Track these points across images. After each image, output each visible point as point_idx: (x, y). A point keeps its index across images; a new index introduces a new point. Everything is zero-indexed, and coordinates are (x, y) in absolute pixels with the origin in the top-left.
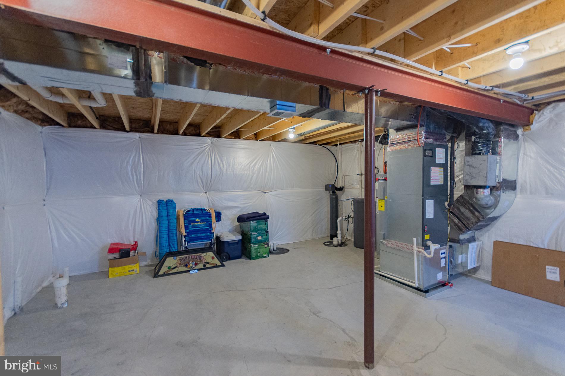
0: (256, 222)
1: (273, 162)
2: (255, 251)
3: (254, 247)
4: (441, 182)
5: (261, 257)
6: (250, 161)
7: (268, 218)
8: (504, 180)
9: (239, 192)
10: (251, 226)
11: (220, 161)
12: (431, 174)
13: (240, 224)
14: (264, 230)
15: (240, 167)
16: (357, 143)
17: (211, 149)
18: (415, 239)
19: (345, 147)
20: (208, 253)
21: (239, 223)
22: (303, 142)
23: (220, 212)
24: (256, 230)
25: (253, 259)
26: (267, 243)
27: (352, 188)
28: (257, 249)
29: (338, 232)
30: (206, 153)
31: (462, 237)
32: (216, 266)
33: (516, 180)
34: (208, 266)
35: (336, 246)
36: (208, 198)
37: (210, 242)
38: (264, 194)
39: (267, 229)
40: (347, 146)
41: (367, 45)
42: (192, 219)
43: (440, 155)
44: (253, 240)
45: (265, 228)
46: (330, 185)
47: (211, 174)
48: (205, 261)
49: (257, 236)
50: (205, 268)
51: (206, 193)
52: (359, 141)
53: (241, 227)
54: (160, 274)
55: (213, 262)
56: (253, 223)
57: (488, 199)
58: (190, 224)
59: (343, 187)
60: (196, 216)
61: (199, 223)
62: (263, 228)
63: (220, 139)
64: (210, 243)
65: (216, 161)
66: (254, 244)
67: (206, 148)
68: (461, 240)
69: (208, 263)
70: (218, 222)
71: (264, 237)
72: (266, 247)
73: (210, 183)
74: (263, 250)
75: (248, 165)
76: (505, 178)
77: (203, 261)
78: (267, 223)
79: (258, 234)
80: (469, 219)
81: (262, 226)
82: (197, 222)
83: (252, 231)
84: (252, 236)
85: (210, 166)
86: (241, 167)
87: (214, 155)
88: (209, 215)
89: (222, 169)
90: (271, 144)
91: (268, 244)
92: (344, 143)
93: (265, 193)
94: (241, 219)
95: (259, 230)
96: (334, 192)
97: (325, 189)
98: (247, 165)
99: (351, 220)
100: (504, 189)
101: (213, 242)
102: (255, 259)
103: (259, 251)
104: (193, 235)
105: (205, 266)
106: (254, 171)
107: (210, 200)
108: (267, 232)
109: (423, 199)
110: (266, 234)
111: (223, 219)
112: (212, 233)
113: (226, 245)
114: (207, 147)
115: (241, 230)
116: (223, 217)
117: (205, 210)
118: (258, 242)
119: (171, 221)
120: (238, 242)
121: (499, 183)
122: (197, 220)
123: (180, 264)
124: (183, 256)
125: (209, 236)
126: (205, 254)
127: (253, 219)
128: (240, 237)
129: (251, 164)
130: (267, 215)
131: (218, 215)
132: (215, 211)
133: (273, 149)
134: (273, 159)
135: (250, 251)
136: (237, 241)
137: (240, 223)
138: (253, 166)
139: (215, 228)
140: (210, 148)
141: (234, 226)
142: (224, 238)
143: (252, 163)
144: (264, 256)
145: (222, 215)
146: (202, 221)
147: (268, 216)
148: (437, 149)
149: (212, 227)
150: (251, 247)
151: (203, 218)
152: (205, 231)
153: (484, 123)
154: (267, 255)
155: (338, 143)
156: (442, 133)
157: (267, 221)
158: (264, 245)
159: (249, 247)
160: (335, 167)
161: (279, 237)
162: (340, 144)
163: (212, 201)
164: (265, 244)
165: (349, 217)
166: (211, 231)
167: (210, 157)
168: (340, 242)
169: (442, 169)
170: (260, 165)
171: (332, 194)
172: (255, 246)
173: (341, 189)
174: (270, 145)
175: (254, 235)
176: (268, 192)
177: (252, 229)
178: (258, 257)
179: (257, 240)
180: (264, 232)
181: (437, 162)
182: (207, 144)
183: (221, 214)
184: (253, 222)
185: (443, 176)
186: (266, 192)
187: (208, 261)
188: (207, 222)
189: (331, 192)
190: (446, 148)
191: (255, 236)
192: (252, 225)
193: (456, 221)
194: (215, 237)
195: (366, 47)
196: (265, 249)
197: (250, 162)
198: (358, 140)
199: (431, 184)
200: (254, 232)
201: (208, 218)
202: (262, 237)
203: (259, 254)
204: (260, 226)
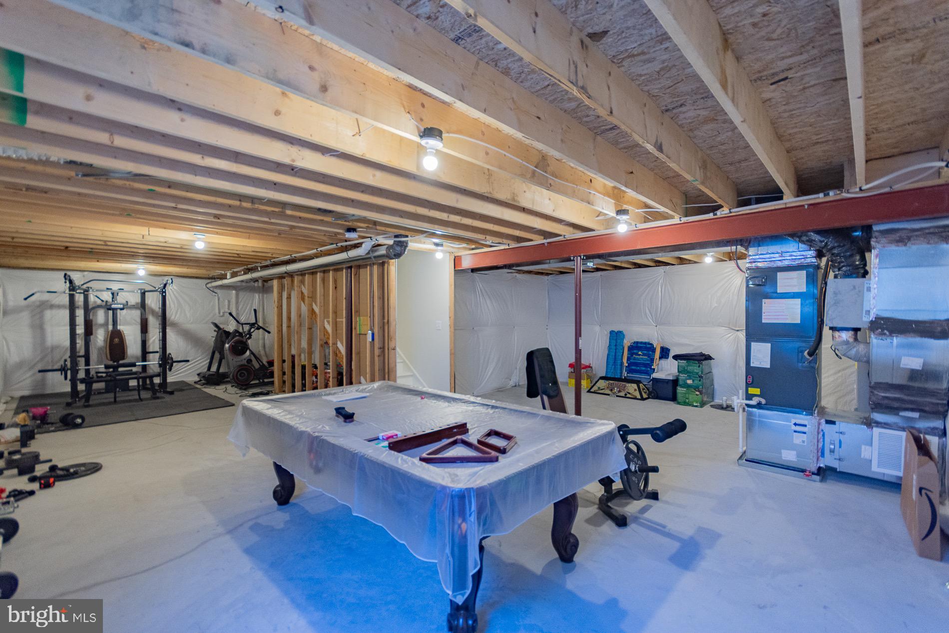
0: (686, 362)
2: (683, 395)
3: (680, 390)
4: (793, 319)
5: (690, 405)
8: (881, 318)
9: (695, 327)
10: (678, 366)
11: (670, 292)
12: (763, 308)
14: (697, 373)
20: (633, 385)
23: (668, 348)
24: (686, 371)
25: (679, 403)
32: (635, 398)
34: (628, 395)
42: (635, 351)
47: (660, 305)
48: (628, 391)
50: (625, 397)
51: (656, 326)
54: (591, 390)
55: (634, 394)
56: (682, 363)
58: (632, 356)
60: (639, 349)
61: (641, 357)
62: (696, 371)
63: (674, 266)
66: (681, 386)
69: (629, 393)
70: (661, 360)
71: (696, 382)
72: (697, 395)
73: (659, 316)
74: (693, 397)
77: (626, 390)
78: (701, 365)
79: (688, 376)
81: (694, 367)
82: (639, 355)
83: (680, 372)
84: (680, 377)
85: (660, 297)
88: (654, 350)
89: (673, 301)
91: (701, 392)
93: (737, 331)
95: (688, 372)
102: (682, 405)
103: (688, 397)
104: (633, 367)
105: (626, 395)
107: (659, 335)
108: (702, 377)
110: (699, 379)
117: (649, 344)
118: (688, 386)
119: (617, 351)
122: (640, 353)
123: (607, 388)
124: (611, 382)
125: (649, 371)
126: (630, 385)
127: (681, 358)
131: (664, 353)
132: (662, 347)
135: (677, 395)
139: (657, 365)
144: (695, 404)
146: (644, 355)
149: (654, 363)
150: (677, 390)
151: (645, 352)
152: (646, 365)
154: (699, 405)
158: (694, 391)
163: (661, 336)
164: (697, 391)
166: (651, 366)
169: (795, 301)
172: (683, 389)
175: (682, 376)
177: (680, 369)
178: (686, 404)
179: (687, 383)
182: (659, 274)
183: (668, 351)
184: (681, 361)
185: (798, 311)
186: (737, 329)
187: (630, 392)
188: (649, 357)
191: (684, 378)
192: (680, 364)
199: (764, 321)
200: (683, 374)
201: (651, 353)
202: (693, 381)
203: (687, 401)
204: (691, 368)
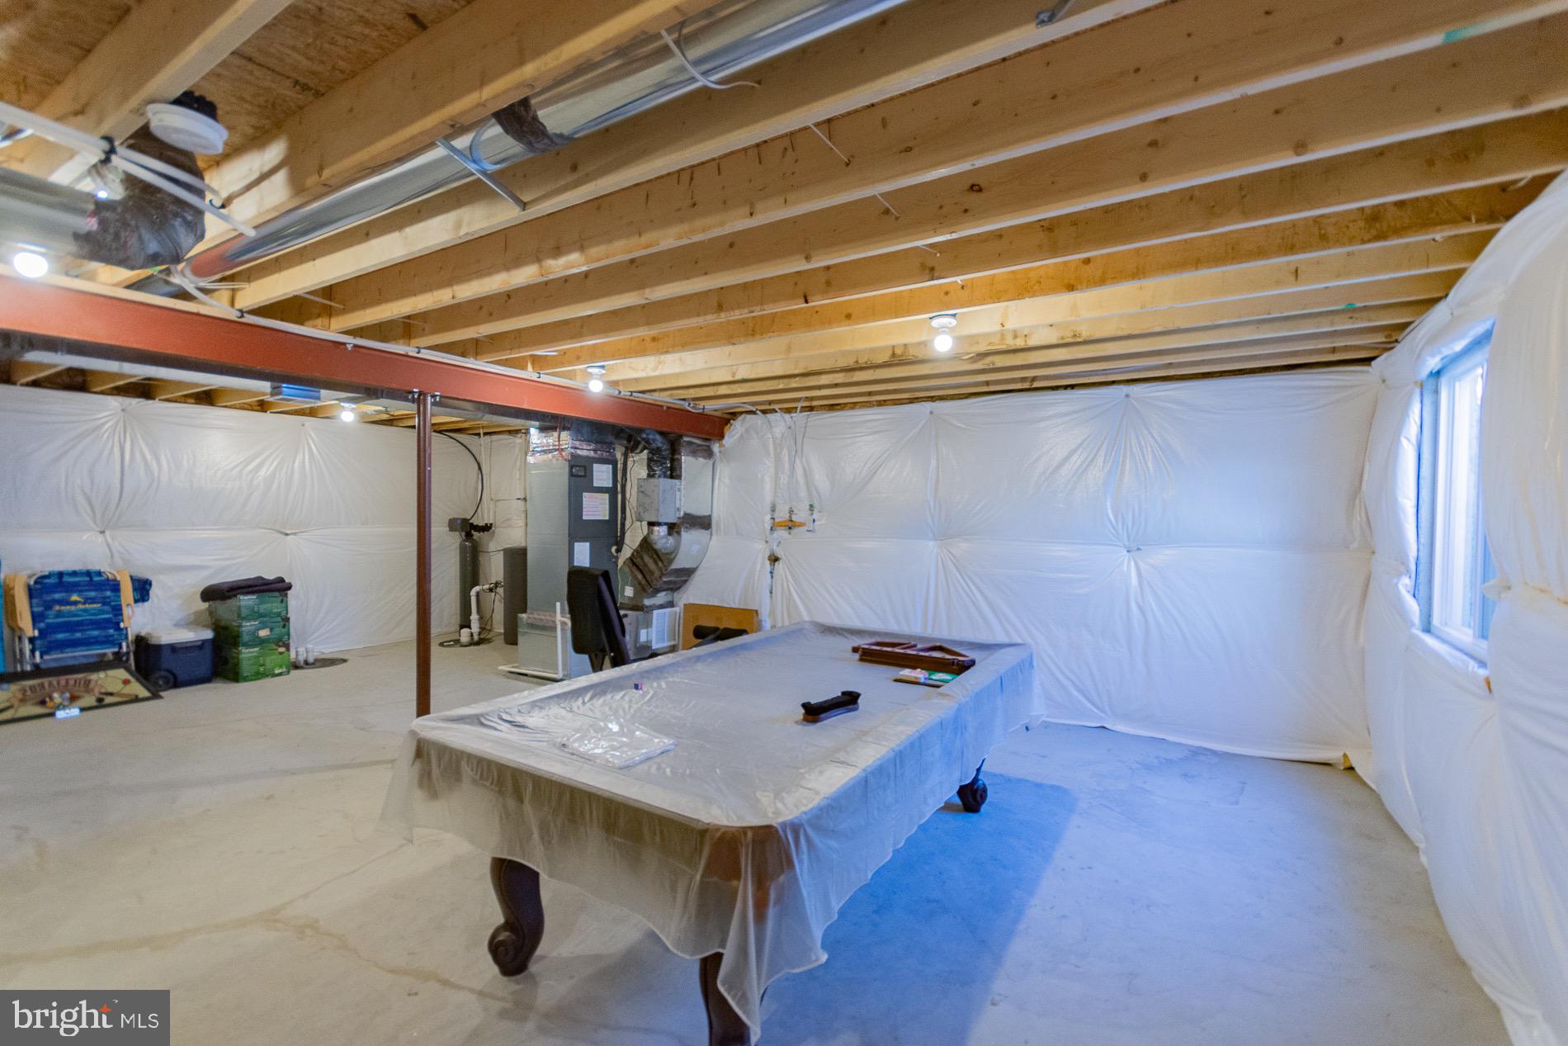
0: (255, 597)
1: (310, 462)
2: (251, 662)
3: (247, 654)
4: (604, 515)
5: (267, 676)
6: (241, 460)
7: (289, 587)
8: (686, 514)
9: (210, 532)
10: (240, 607)
11: (149, 456)
12: (584, 503)
13: (210, 606)
14: (279, 614)
15: (213, 472)
16: (519, 435)
17: (122, 425)
18: (558, 604)
19: (497, 440)
20: (111, 673)
21: (206, 605)
22: (395, 423)
23: (148, 580)
24: (255, 615)
25: (246, 679)
26: (284, 643)
27: (510, 526)
28: (256, 657)
29: (471, 618)
30: (106, 435)
31: (647, 602)
32: (136, 699)
33: (710, 516)
34: (108, 700)
35: (465, 646)
36: (108, 545)
37: (116, 650)
38: (283, 537)
39: (285, 612)
40: (501, 440)
41: (413, 341)
42: (56, 596)
43: (602, 475)
44: (245, 638)
45: (279, 610)
46: (458, 519)
47: (119, 486)
48: (103, 690)
49: (258, 630)
50: (100, 704)
51: (102, 532)
52: (523, 431)
53: (211, 613)
55: (125, 691)
56: (246, 600)
57: (664, 541)
58: (47, 609)
59: (491, 524)
60: (70, 588)
61: (80, 606)
62: (276, 610)
63: (150, 402)
64: (114, 653)
65: (138, 456)
66: (247, 645)
67: (103, 424)
68: (647, 607)
69: (110, 694)
70: (140, 604)
71: (277, 630)
72: (281, 653)
73: (117, 507)
74: (272, 660)
75: (238, 469)
76: (688, 512)
77: (96, 692)
78: (285, 598)
79: (260, 623)
80: (652, 573)
81: (271, 604)
82: (74, 603)
83: (243, 619)
84: (243, 629)
85: (118, 468)
86: (216, 472)
87: (132, 441)
88: (115, 587)
89: (156, 474)
90: (307, 424)
91: (287, 647)
92: (495, 433)
93: (287, 534)
94: (210, 594)
95: (262, 615)
96: (469, 536)
97: (448, 529)
98: (234, 467)
99: (500, 590)
100: (687, 528)
101: (124, 649)
102: (252, 680)
103: (261, 662)
104: (60, 637)
105: (100, 700)
106: (255, 482)
107: (114, 551)
108: (287, 620)
109: (570, 541)
110: (282, 623)
111: (157, 596)
112: (122, 629)
113: (166, 654)
114: (111, 419)
115: (213, 620)
116: (154, 591)
117: (99, 574)
118: (262, 642)
120: (202, 644)
121: (679, 518)
122: (74, 598)
123: (22, 701)
124: (29, 683)
125: (112, 636)
126: (102, 675)
127: (244, 590)
128: (208, 634)
129: (246, 466)
130: (287, 581)
131: (142, 589)
132: (131, 577)
133: (310, 436)
134: (310, 459)
135: (237, 665)
136: (200, 643)
137: (211, 603)
138: (251, 471)
139: (129, 618)
140: (117, 423)
141: (192, 611)
142: (160, 637)
143: (248, 464)
144: (277, 671)
145: (153, 587)
146: (89, 601)
147: (290, 583)
148: (595, 465)
149: (122, 614)
150: (239, 653)
151: (93, 594)
152: (100, 624)
153: (648, 435)
154: (284, 670)
155: (481, 431)
156: (608, 440)
157: (286, 594)
158: (275, 647)
159: (234, 655)
160: (477, 482)
161: (324, 637)
162: (485, 434)
163: (122, 550)
164: (280, 646)
165: (497, 585)
166: (118, 624)
167: (117, 444)
168: (476, 638)
169: (607, 496)
170: (271, 469)
171: (464, 538)
172: (251, 650)
173: (487, 528)
174: (303, 425)
175: (248, 626)
176: (295, 534)
177: (244, 612)
178: (258, 676)
179: (258, 637)
180: (279, 619)
181: (595, 485)
182: (108, 413)
183: (150, 584)
184: (246, 598)
185: (607, 507)
186: (288, 532)
187: (110, 690)
188: (104, 604)
189: (463, 534)
190: (614, 463)
191: (253, 628)
192: (242, 603)
193: (640, 576)
194: (130, 638)
195: (409, 345)
196: (281, 656)
197: (241, 462)
198: (520, 430)
199: (584, 518)
200: (249, 620)
201: (108, 593)
202: (271, 630)
203: (262, 669)
204: (265, 606)
